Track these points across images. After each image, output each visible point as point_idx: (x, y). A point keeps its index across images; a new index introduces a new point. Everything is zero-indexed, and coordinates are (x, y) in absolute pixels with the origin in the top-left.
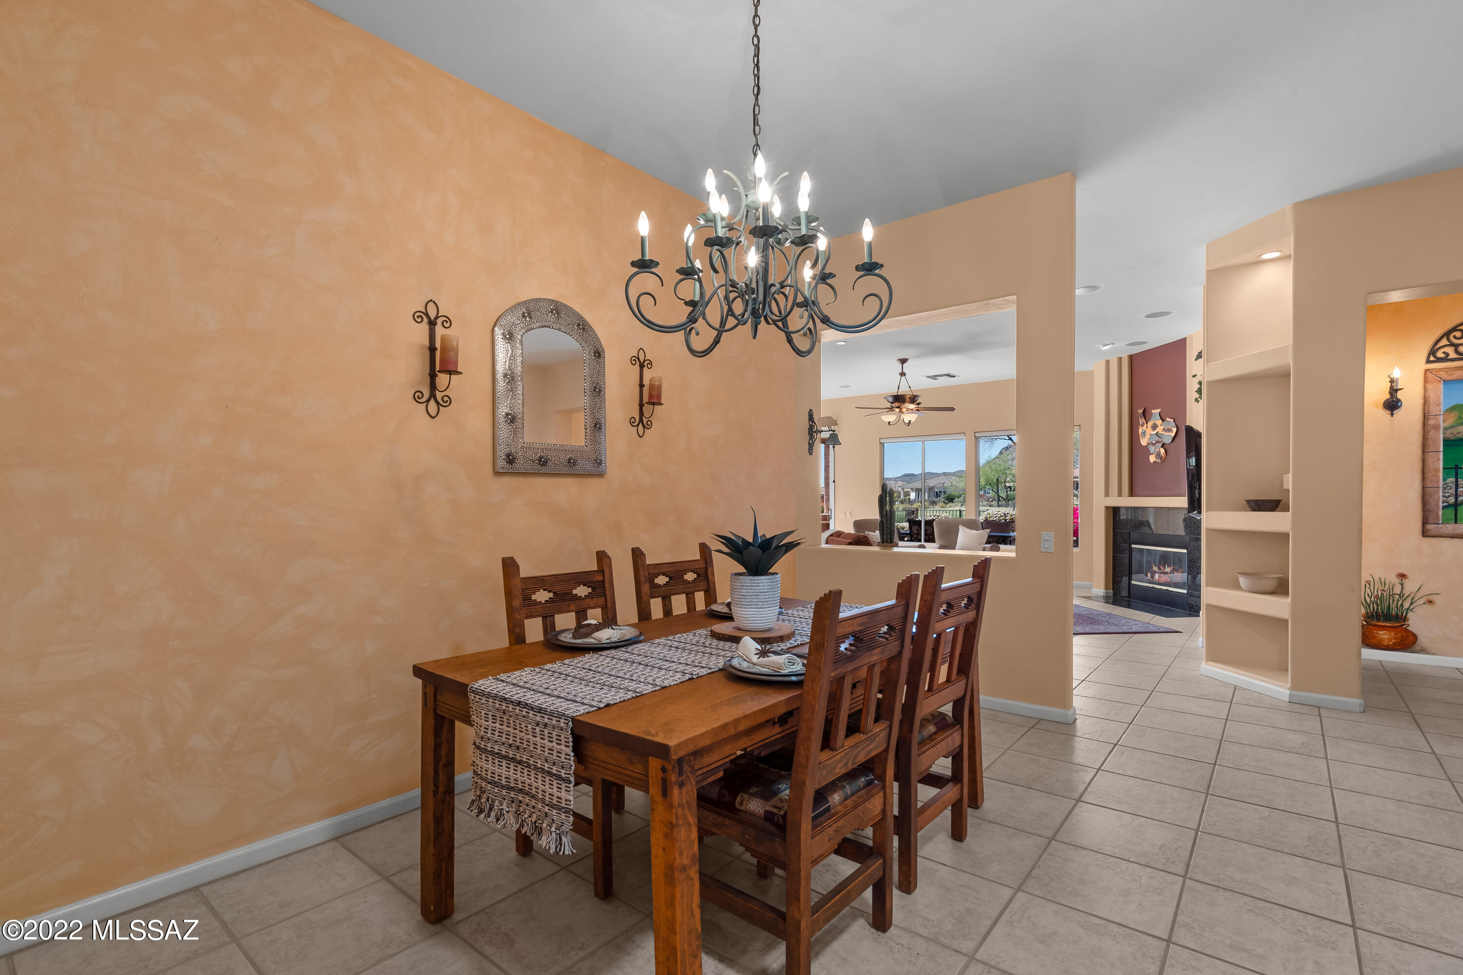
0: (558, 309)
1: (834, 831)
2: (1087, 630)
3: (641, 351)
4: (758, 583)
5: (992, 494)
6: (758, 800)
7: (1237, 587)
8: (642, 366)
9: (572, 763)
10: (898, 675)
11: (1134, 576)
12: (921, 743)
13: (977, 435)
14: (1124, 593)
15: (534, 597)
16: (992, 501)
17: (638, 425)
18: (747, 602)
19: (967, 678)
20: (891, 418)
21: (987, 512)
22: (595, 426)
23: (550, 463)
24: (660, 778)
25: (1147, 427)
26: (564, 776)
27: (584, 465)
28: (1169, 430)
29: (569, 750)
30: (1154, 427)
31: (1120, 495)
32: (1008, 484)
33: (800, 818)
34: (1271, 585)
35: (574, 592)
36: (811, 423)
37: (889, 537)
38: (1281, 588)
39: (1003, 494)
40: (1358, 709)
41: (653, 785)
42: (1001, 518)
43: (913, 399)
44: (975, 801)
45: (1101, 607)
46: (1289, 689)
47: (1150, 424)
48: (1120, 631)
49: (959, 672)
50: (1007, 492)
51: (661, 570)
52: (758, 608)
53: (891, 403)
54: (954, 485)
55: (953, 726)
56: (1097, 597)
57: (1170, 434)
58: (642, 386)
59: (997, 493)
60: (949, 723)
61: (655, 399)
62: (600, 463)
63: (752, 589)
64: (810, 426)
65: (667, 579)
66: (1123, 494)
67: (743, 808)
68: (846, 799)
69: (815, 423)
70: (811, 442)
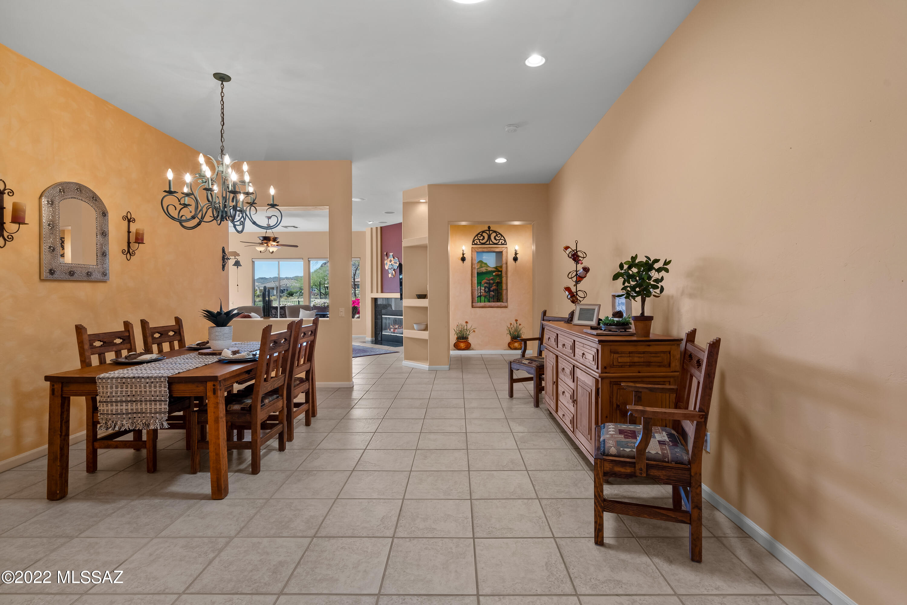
0: (80, 189)
1: (267, 411)
2: (362, 355)
3: (129, 213)
4: (224, 330)
5: (316, 291)
6: (237, 405)
7: (413, 329)
8: (129, 221)
9: (168, 394)
10: (288, 356)
11: (383, 331)
12: (295, 386)
13: (309, 259)
14: (380, 339)
15: (94, 344)
16: (317, 295)
17: (127, 254)
18: (219, 338)
19: (311, 362)
20: (262, 249)
21: (314, 302)
22: (103, 254)
23: (76, 275)
24: (212, 389)
25: (388, 261)
26: (163, 399)
27: (97, 275)
28: (396, 263)
29: (166, 389)
30: (391, 261)
31: (377, 292)
32: (326, 286)
33: (257, 404)
34: (423, 327)
35: (115, 341)
36: (223, 254)
37: (267, 313)
38: (426, 329)
39: (323, 291)
40: (448, 369)
41: (209, 392)
42: (322, 305)
43: (275, 240)
44: (314, 415)
45: (370, 345)
46: (428, 366)
47: (389, 259)
48: (375, 354)
49: (308, 361)
50: (326, 290)
51: (156, 330)
52: (224, 340)
53: (262, 240)
54: (294, 285)
55: (305, 381)
56: (368, 341)
57: (397, 265)
58: (129, 232)
59: (320, 290)
60: (304, 380)
61: (139, 239)
62: (106, 275)
63: (221, 333)
64: (223, 255)
65: (159, 335)
66: (378, 292)
67: (231, 409)
68: (270, 402)
69: (226, 254)
70: (223, 264)
